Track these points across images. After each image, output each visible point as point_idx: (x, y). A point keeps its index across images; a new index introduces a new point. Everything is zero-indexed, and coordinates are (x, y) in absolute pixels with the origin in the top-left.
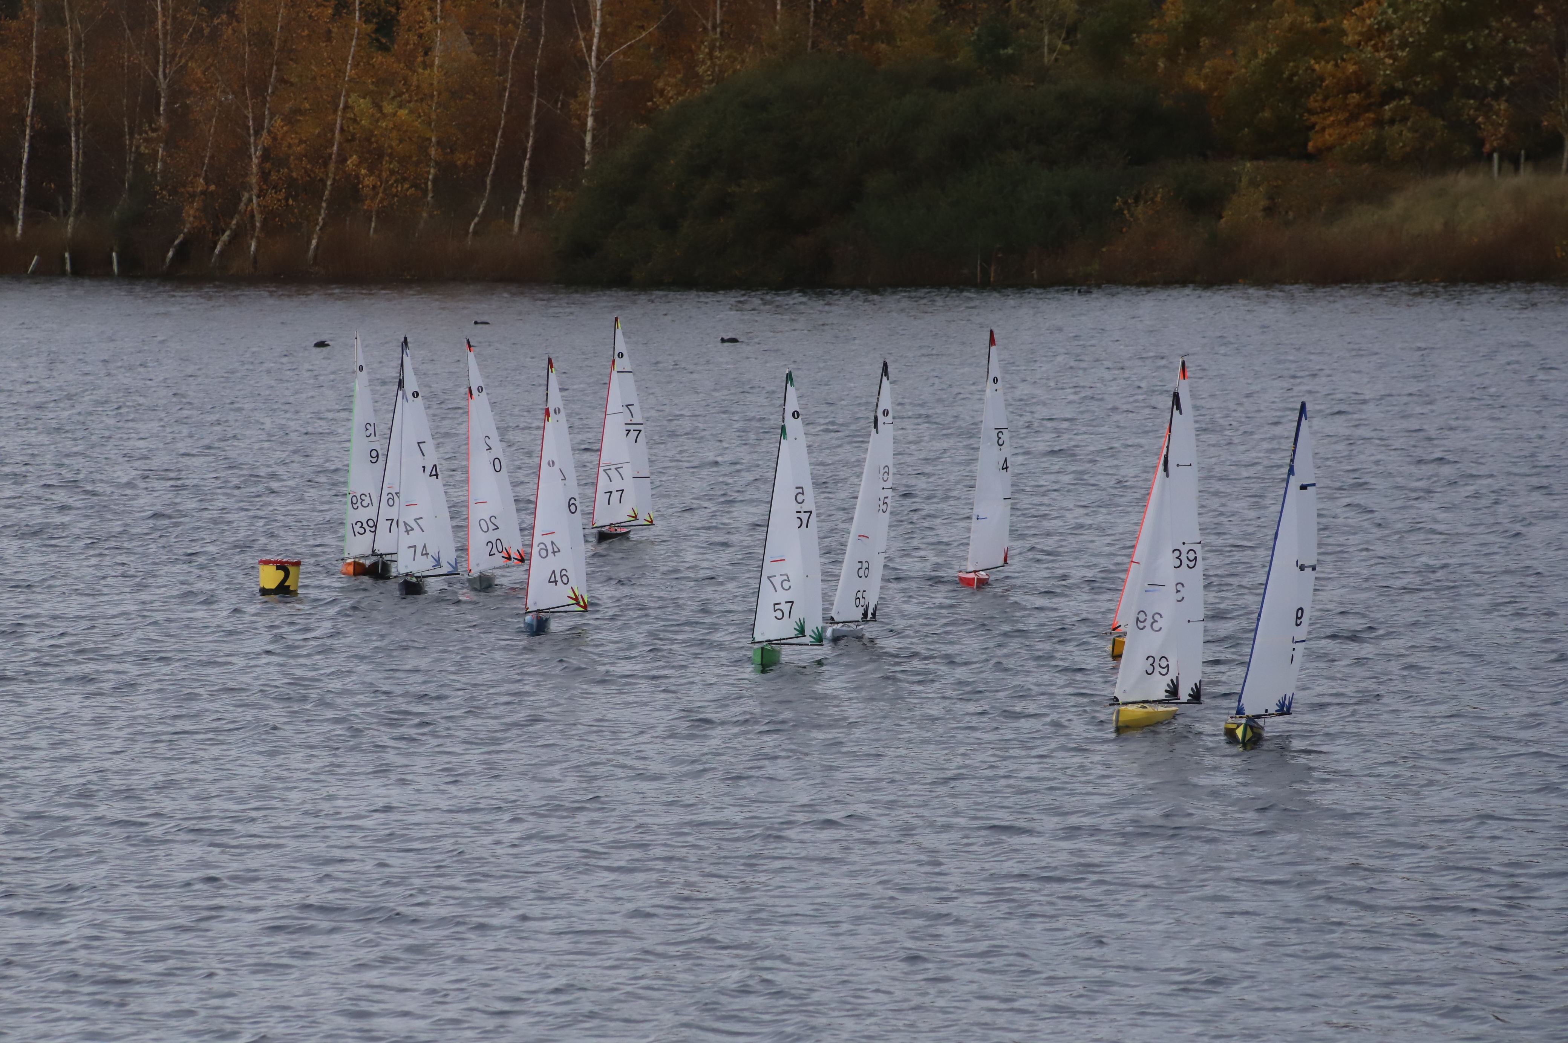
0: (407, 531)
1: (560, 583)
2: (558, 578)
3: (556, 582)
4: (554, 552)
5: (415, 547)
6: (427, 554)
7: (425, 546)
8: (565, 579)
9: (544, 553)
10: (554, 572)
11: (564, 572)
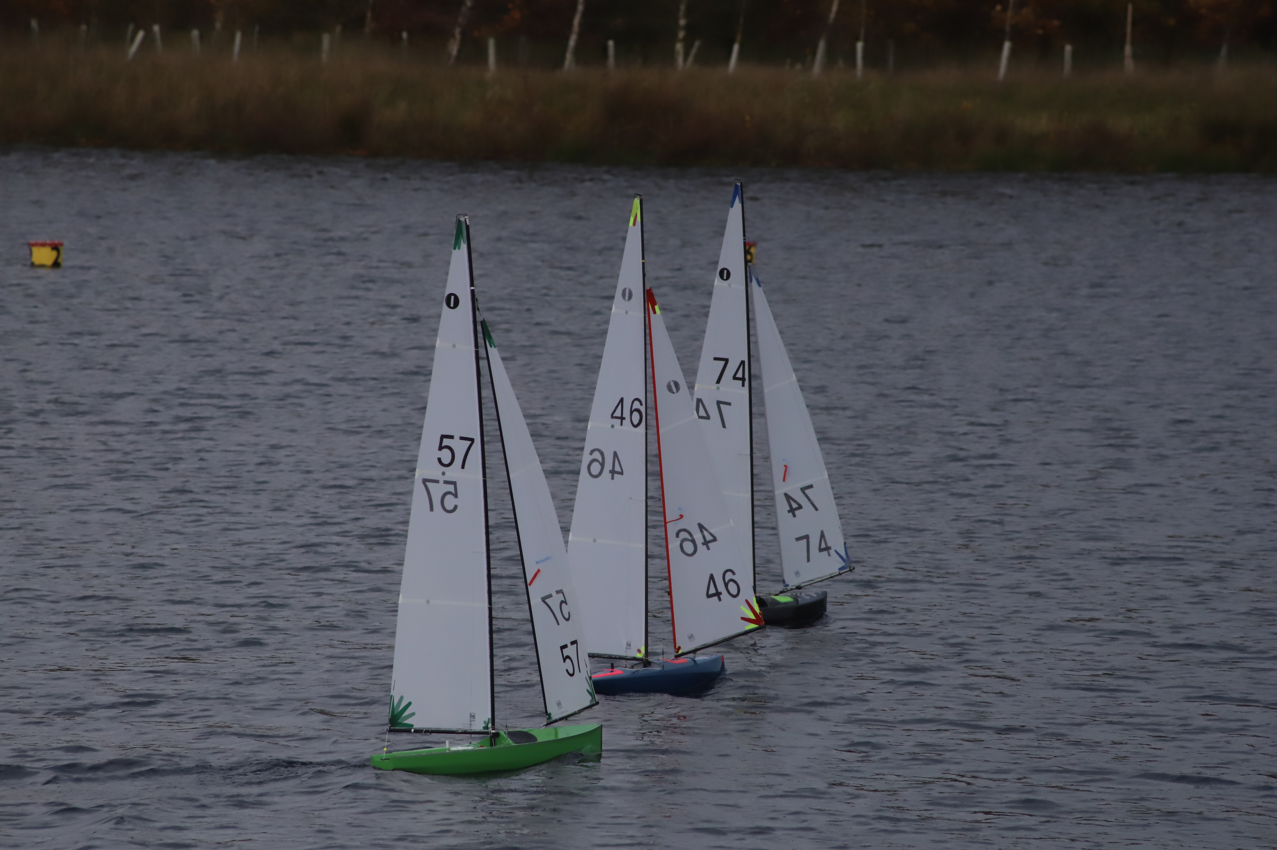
0: (792, 511)
1: (725, 595)
2: (721, 588)
3: (718, 594)
4: (706, 543)
5: (807, 537)
6: (828, 549)
7: (822, 536)
8: (733, 588)
9: (688, 547)
10: (712, 577)
11: (729, 576)
